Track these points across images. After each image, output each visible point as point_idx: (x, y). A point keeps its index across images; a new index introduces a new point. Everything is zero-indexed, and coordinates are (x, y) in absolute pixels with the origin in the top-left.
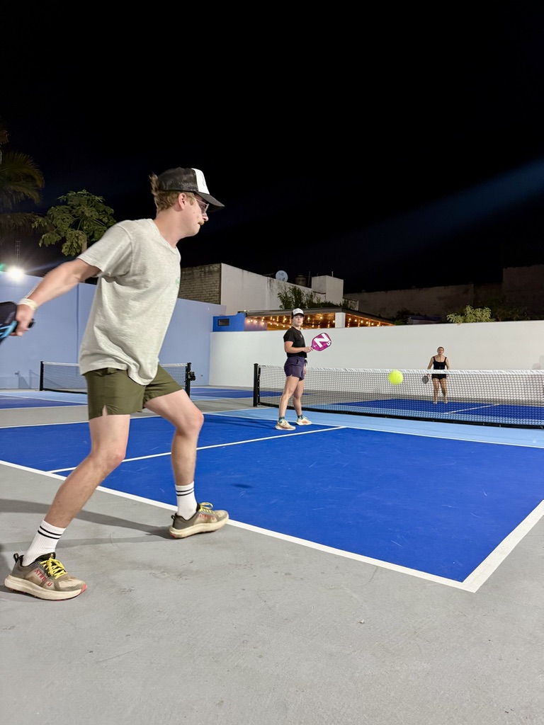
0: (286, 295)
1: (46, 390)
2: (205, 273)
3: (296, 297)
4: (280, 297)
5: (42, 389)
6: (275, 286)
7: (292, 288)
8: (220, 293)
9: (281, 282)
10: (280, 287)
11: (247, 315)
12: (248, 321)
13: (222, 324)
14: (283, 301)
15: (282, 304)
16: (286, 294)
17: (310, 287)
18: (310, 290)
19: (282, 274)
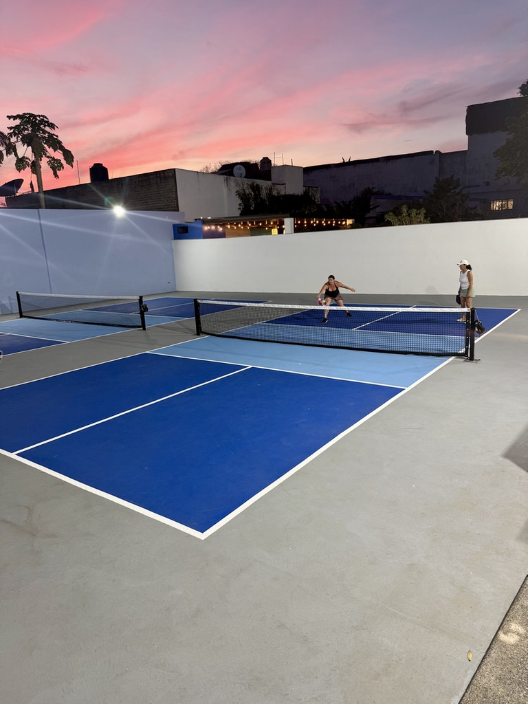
0: (244, 192)
1: (25, 317)
2: (160, 178)
3: (254, 192)
4: (238, 194)
5: (22, 316)
6: (232, 184)
7: (250, 183)
8: (177, 199)
9: (238, 179)
10: (237, 184)
11: (205, 222)
12: (206, 228)
13: (182, 232)
14: (242, 199)
15: (240, 202)
16: (244, 190)
17: (270, 179)
18: (269, 183)
19: (240, 169)
